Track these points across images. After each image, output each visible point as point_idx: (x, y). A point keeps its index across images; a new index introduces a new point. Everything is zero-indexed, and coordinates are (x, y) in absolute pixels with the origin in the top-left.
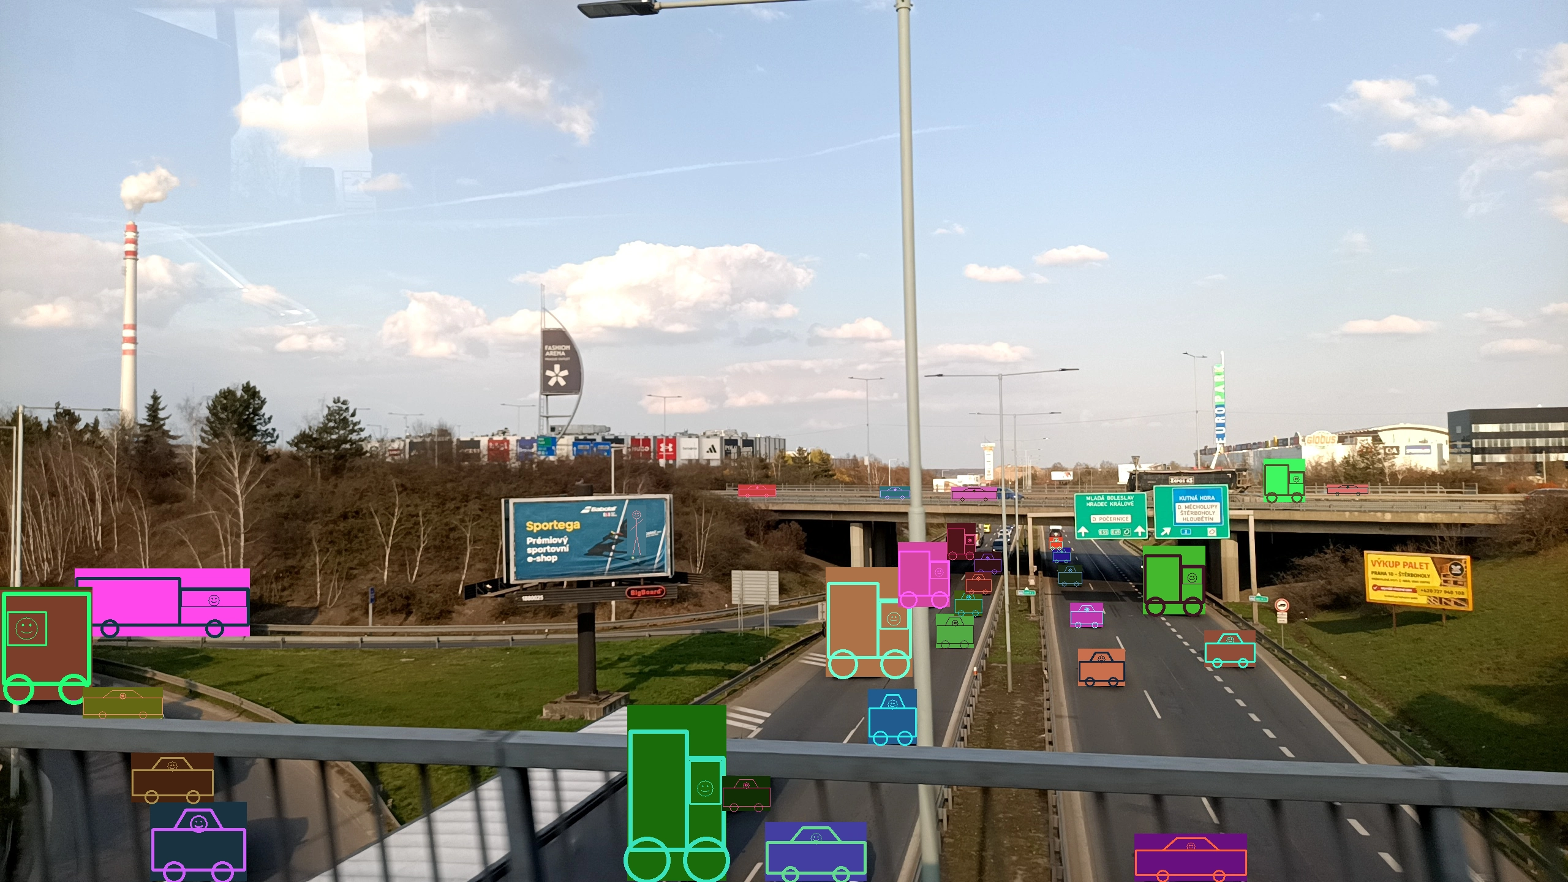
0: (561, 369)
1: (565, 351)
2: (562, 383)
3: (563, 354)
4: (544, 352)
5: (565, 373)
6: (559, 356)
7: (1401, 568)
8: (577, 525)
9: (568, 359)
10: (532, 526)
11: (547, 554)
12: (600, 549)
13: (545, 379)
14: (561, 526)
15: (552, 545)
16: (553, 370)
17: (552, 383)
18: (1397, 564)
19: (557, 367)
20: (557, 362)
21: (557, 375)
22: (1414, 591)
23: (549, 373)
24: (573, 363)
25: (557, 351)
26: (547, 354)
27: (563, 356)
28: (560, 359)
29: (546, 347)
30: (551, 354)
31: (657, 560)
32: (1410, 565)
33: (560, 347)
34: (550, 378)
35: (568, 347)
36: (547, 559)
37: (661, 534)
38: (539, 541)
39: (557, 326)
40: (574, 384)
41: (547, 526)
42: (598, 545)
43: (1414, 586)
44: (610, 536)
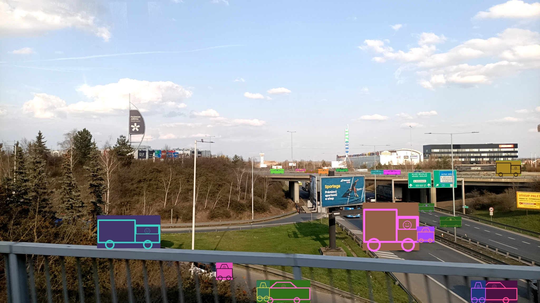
0: (137, 125)
1: (138, 118)
2: (137, 130)
3: (138, 119)
4: (130, 118)
5: (139, 126)
6: (136, 120)
7: (530, 197)
8: (339, 186)
9: (140, 121)
10: (327, 187)
11: (331, 197)
12: (346, 195)
13: (131, 129)
14: (335, 186)
15: (332, 194)
16: (134, 125)
17: (133, 130)
18: (529, 196)
19: (135, 124)
20: (135, 122)
21: (135, 127)
22: (535, 204)
23: (132, 126)
24: (141, 123)
25: (135, 118)
26: (132, 119)
27: (138, 120)
28: (137, 121)
29: (131, 117)
30: (133, 119)
31: (362, 199)
32: (534, 196)
33: (137, 117)
34: (133, 128)
35: (140, 117)
36: (331, 199)
37: (363, 189)
38: (329, 192)
39: (135, 109)
40: (142, 131)
41: (331, 187)
42: (345, 194)
43: (535, 202)
44: (348, 190)
